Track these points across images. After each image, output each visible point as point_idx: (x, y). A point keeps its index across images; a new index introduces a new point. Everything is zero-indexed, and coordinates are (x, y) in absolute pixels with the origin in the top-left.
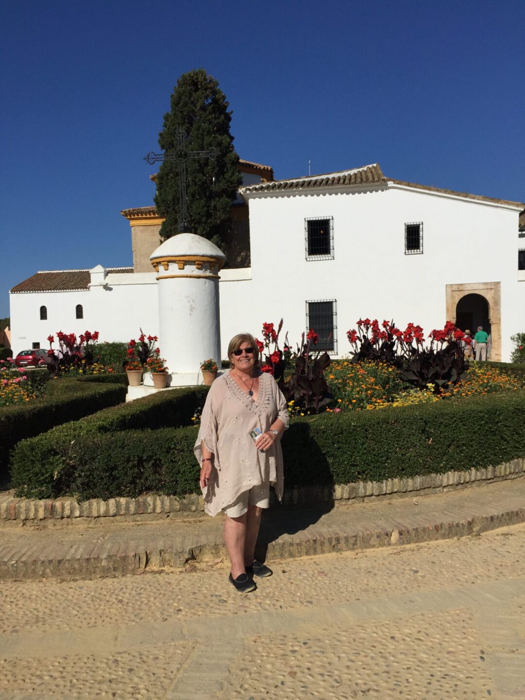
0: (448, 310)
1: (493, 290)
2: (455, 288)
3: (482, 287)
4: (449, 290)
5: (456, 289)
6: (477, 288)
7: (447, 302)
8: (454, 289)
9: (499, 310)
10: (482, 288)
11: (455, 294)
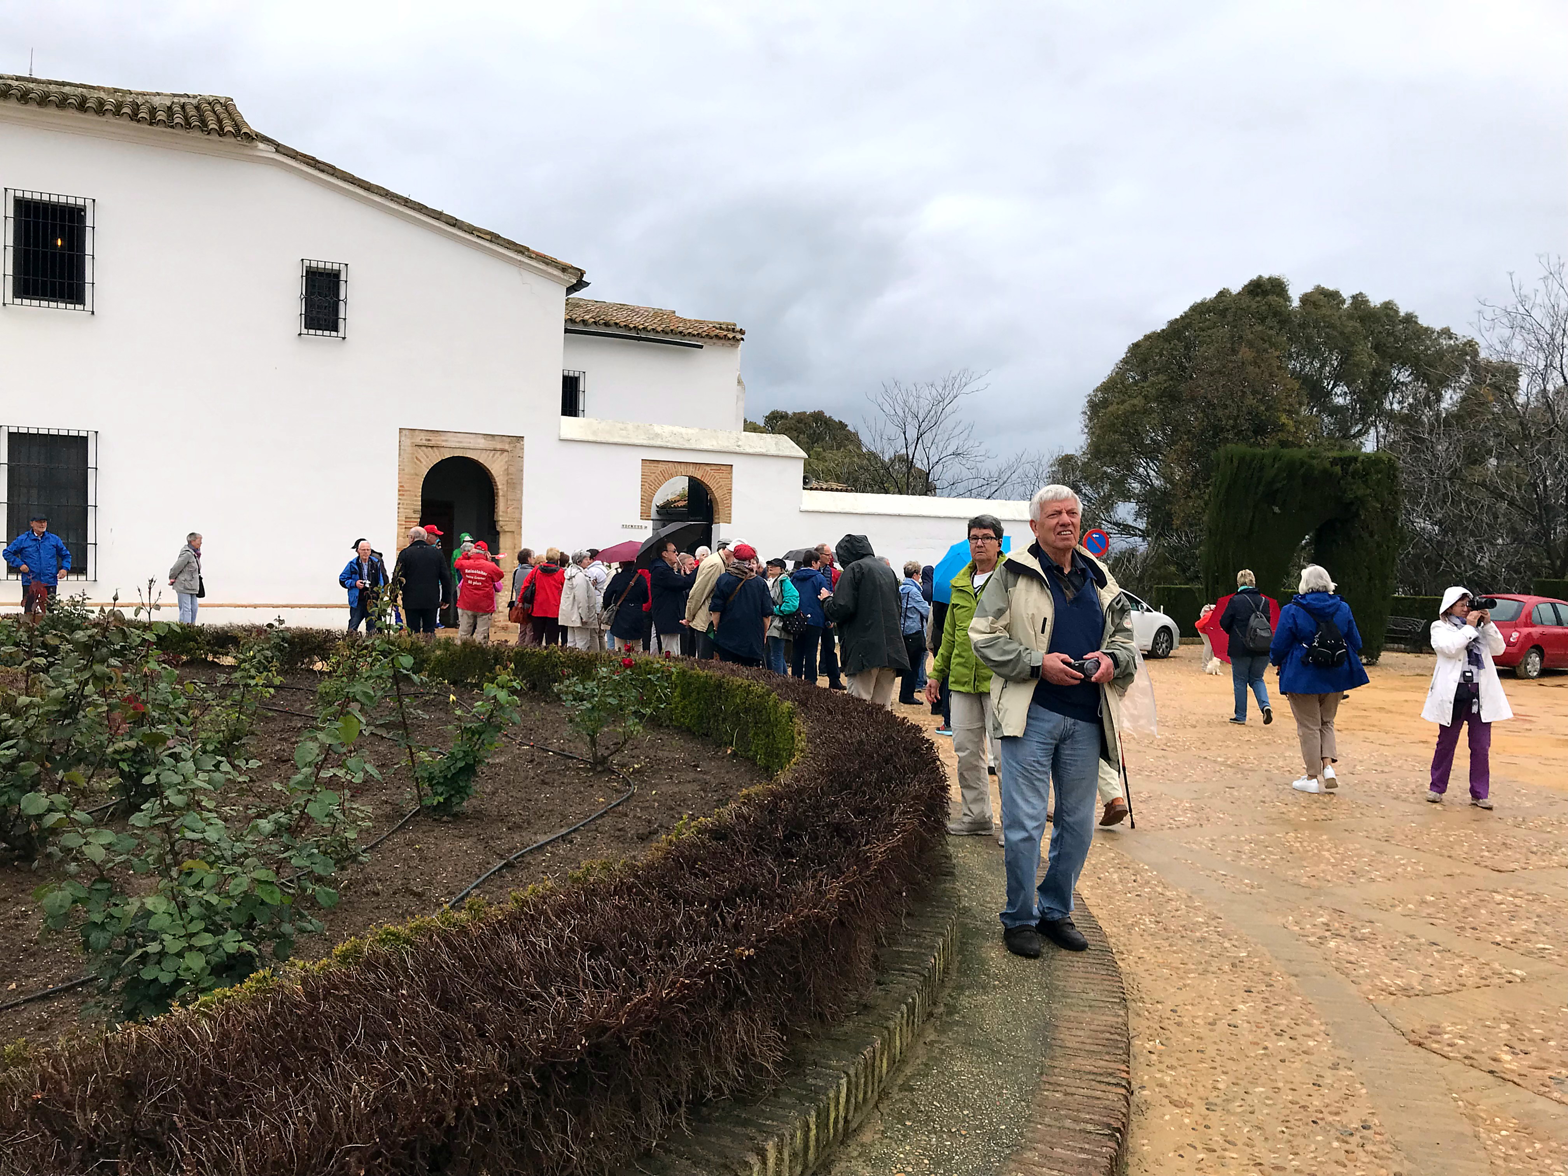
0: (401, 490)
1: (506, 453)
2: (421, 439)
3: (482, 443)
4: (407, 442)
5: (424, 442)
6: (471, 446)
7: (401, 470)
8: (418, 441)
9: (520, 501)
10: (481, 446)
11: (421, 453)
